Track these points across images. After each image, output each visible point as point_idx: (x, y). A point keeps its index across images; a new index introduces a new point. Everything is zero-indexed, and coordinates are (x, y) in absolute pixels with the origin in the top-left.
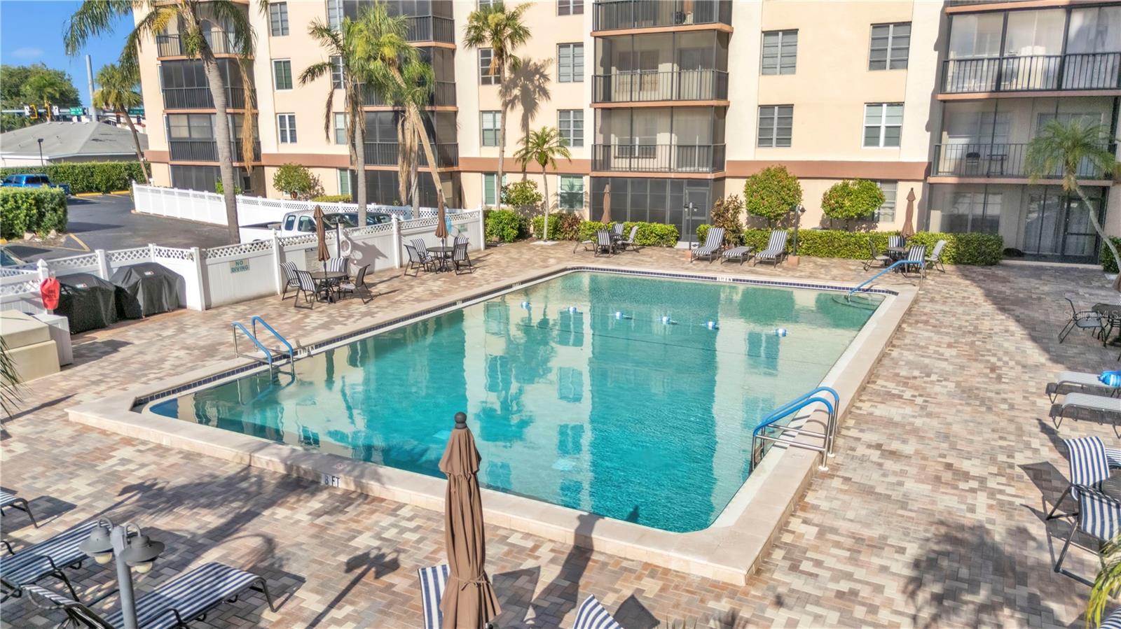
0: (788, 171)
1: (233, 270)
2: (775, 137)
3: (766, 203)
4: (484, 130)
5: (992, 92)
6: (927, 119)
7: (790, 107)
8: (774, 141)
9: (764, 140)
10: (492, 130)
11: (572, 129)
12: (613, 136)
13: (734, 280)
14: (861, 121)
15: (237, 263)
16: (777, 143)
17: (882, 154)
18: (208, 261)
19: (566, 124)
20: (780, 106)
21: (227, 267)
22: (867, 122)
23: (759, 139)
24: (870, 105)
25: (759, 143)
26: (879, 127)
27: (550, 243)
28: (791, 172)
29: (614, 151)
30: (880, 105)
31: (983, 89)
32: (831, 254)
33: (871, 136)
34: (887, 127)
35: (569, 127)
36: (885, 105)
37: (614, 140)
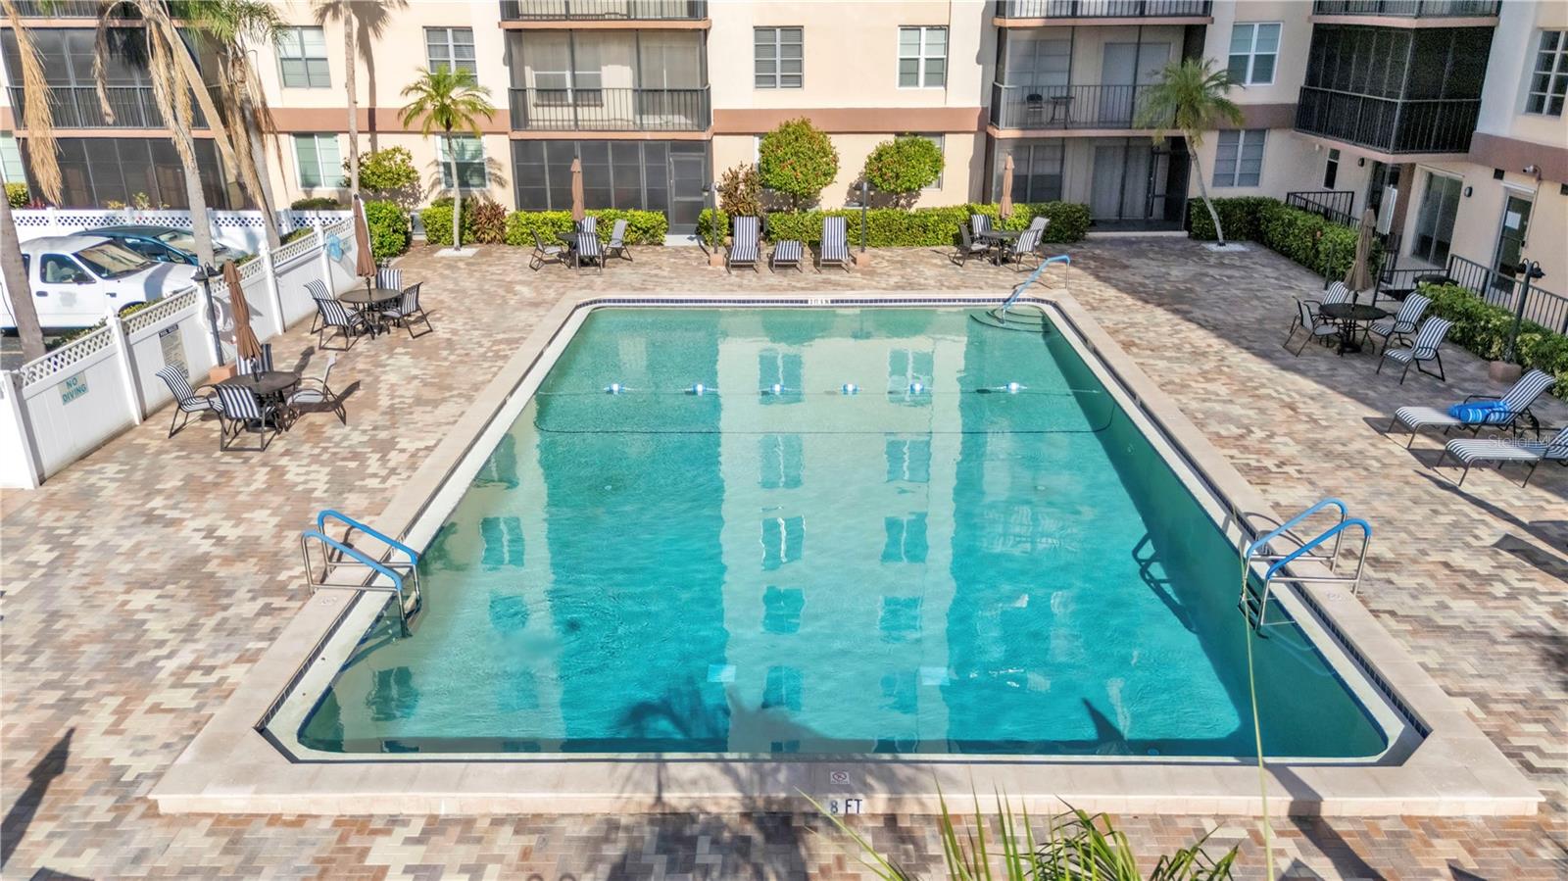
0: (813, 125)
1: (66, 398)
2: (778, 74)
3: (800, 176)
4: (282, 59)
5: (1048, 17)
6: (978, 48)
7: (799, 29)
8: (778, 79)
9: (764, 78)
10: (300, 59)
11: (452, 58)
12: (528, 69)
13: (832, 302)
14: (896, 50)
15: (69, 385)
16: (782, 82)
17: (924, 97)
18: (26, 391)
19: (440, 51)
20: (784, 29)
21: (56, 394)
22: (901, 54)
23: (757, 76)
24: (904, 28)
25: (757, 82)
26: (917, 59)
27: (468, 252)
28: (816, 125)
29: (532, 97)
30: (918, 28)
31: (1037, 14)
32: (888, 242)
33: (908, 72)
34: (927, 59)
35: (447, 55)
36: (923, 29)
37: (531, 79)
